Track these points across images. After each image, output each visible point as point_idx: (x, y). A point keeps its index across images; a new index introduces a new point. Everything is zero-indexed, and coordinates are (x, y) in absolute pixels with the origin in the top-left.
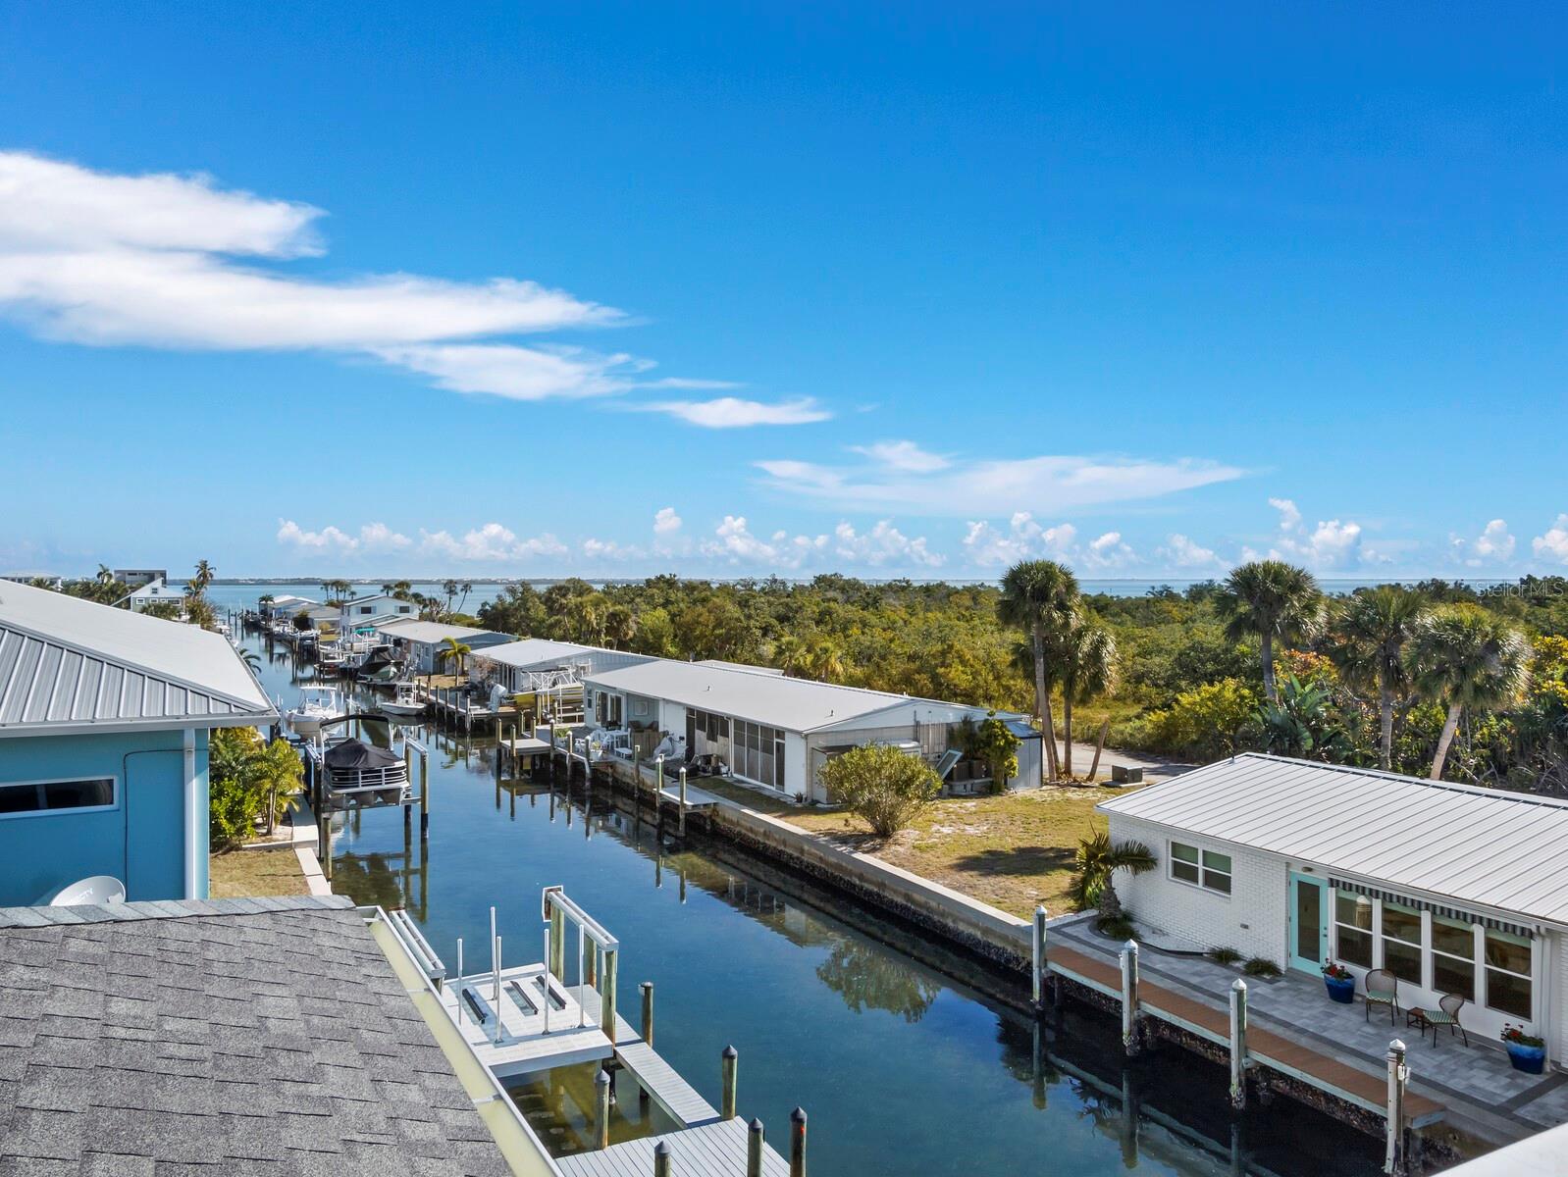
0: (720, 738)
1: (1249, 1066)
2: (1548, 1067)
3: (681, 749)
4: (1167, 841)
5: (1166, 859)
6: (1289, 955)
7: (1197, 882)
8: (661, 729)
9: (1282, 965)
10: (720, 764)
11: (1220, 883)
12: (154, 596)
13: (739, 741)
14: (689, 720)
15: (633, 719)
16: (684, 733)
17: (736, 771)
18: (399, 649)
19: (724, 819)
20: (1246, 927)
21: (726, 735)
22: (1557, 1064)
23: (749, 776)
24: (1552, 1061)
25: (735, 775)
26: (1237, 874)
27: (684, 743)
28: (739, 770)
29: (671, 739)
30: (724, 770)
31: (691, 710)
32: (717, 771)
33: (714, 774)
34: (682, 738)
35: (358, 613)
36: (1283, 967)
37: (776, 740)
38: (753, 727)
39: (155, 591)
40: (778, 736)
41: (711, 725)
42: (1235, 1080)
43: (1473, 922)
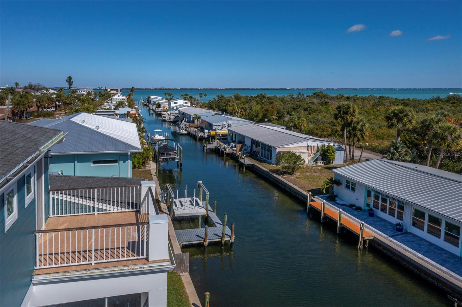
0: (258, 147)
1: (341, 227)
2: (404, 231)
3: (249, 149)
4: (345, 179)
5: (344, 183)
6: (365, 206)
7: (349, 189)
8: (245, 144)
9: (363, 208)
10: (258, 154)
11: (353, 189)
12: (119, 97)
13: (262, 148)
14: (251, 141)
15: (239, 140)
16: (250, 146)
17: (261, 156)
18: (183, 115)
19: (255, 168)
20: (357, 199)
21: (259, 146)
22: (406, 230)
23: (264, 157)
24: (405, 230)
25: (261, 157)
26: (356, 188)
27: (250, 148)
28: (262, 156)
29: (247, 147)
30: (258, 155)
31: (252, 139)
32: (257, 155)
33: (256, 156)
34: (249, 146)
35: (173, 104)
36: (363, 209)
37: (270, 149)
38: (266, 145)
39: (119, 96)
40: (271, 148)
41: (256, 144)
42: (338, 230)
43: (395, 200)
